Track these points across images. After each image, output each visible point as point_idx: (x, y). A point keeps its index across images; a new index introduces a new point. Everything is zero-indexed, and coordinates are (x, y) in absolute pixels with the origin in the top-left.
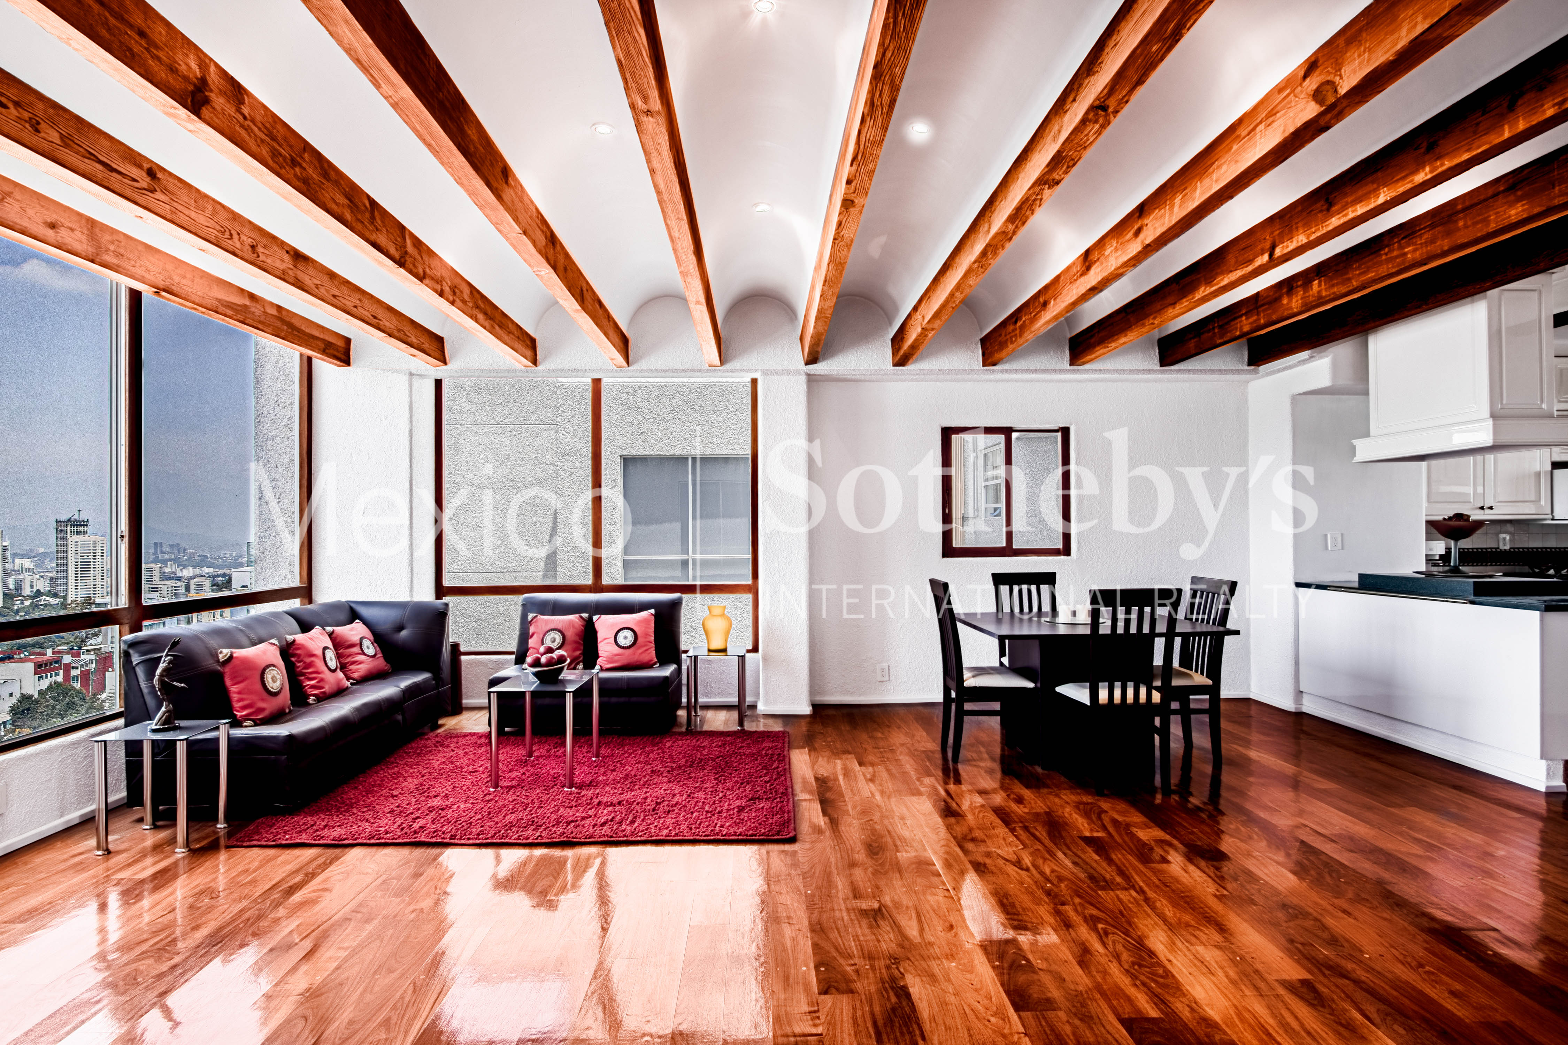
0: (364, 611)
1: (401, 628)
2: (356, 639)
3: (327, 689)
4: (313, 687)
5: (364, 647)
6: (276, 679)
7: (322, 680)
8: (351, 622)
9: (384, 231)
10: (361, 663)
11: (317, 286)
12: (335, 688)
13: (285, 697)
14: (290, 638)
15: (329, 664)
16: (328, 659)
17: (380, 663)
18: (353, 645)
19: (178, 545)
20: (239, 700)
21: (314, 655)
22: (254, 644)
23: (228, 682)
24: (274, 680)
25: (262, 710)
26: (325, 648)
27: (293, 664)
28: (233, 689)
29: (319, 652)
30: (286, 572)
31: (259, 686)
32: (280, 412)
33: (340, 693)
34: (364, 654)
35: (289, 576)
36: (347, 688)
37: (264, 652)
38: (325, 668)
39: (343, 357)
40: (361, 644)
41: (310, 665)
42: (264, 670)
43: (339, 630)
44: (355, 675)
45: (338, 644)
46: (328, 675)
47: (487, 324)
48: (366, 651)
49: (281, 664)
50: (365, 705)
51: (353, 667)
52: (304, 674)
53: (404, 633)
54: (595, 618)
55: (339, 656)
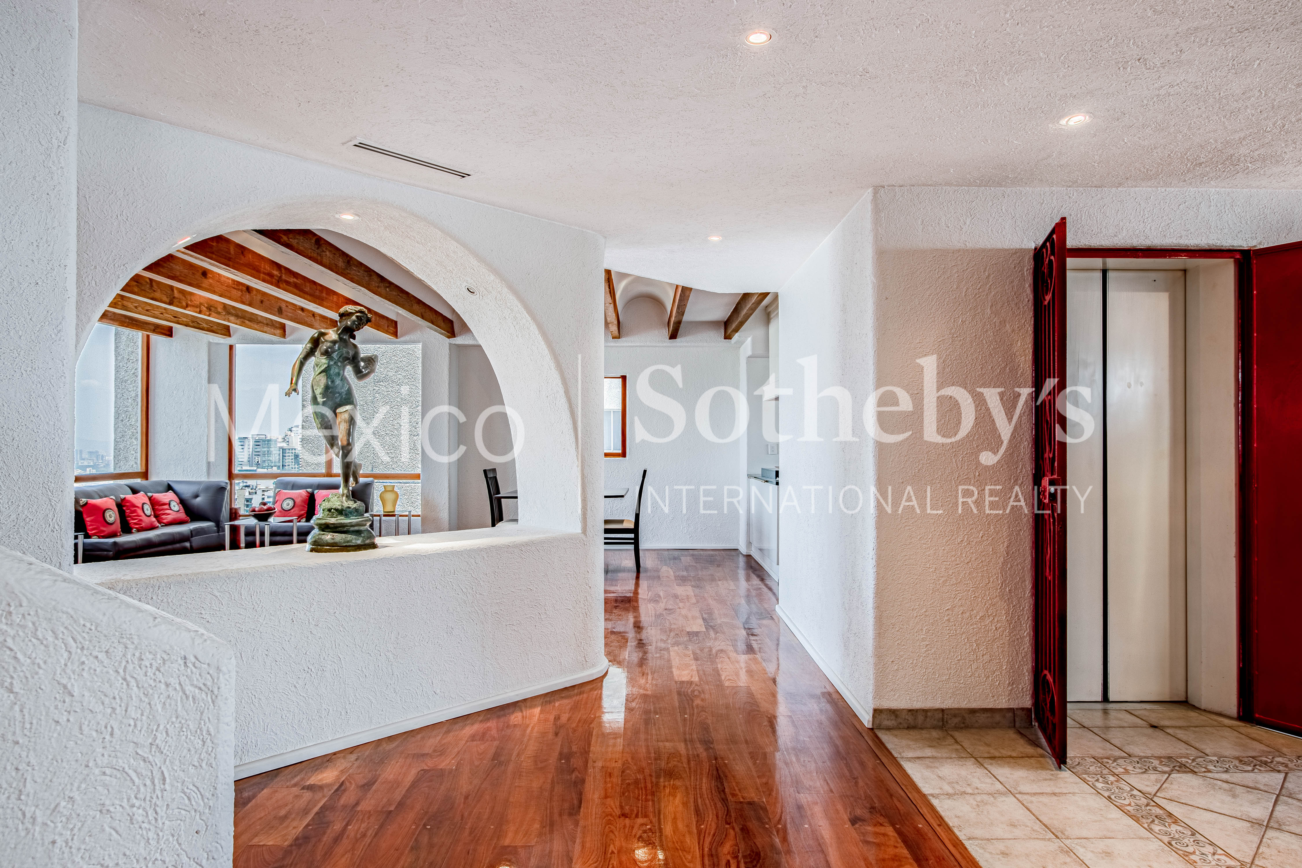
0: (176, 487)
1: (197, 496)
2: (167, 501)
3: (143, 525)
4: (135, 524)
5: (172, 506)
6: (112, 516)
7: (141, 520)
8: (167, 492)
9: (159, 290)
10: (169, 514)
11: (136, 307)
12: (149, 525)
13: (117, 526)
14: (122, 496)
15: (146, 512)
16: (145, 510)
17: (182, 515)
18: (165, 504)
19: (97, 452)
20: (91, 525)
21: (138, 507)
22: (101, 497)
23: (85, 516)
24: (110, 516)
25: (104, 531)
26: (144, 504)
27: (124, 511)
28: (88, 519)
29: (140, 505)
30: (133, 463)
31: (101, 519)
32: (130, 365)
33: (152, 528)
34: (171, 509)
35: (135, 466)
36: (158, 527)
37: (106, 502)
38: (142, 514)
39: (168, 333)
40: (169, 504)
41: (135, 511)
42: (105, 511)
43: (156, 495)
44: (165, 521)
45: (154, 503)
46: (144, 518)
47: (238, 321)
48: (173, 508)
49: (116, 509)
50: (163, 534)
51: (164, 517)
52: (130, 517)
53: (198, 499)
54: (316, 492)
55: (153, 509)
